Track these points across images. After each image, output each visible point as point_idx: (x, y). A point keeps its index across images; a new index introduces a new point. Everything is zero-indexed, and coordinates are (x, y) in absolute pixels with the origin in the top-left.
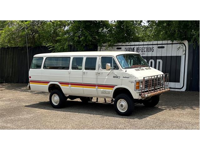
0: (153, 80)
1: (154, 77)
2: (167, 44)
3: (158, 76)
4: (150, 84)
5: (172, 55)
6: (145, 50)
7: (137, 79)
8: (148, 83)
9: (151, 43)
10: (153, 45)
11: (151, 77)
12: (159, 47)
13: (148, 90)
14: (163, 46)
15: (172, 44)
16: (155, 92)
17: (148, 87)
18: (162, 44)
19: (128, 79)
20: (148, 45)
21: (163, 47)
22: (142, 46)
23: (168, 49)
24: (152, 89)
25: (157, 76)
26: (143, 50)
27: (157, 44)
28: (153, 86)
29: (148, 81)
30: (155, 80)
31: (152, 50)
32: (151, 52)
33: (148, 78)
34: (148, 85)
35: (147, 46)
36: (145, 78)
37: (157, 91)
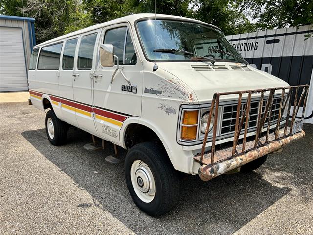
0: (255, 105)
1: (259, 94)
2: (286, 34)
3: (277, 92)
4: (244, 120)
5: (294, 55)
6: (242, 47)
7: (189, 101)
8: (235, 115)
9: (254, 35)
10: (257, 37)
11: (251, 92)
12: (268, 42)
13: (232, 139)
14: (277, 38)
15: (297, 33)
16: (261, 149)
17: (233, 129)
18: (275, 35)
19: (158, 97)
20: (248, 38)
21: (278, 41)
22: (237, 42)
23: (286, 43)
24: (249, 135)
25: (273, 90)
26: (238, 47)
27: (266, 36)
28: (252, 124)
29: (235, 108)
30: (264, 103)
31: (254, 47)
32: (253, 51)
33: (237, 96)
34: (234, 122)
35: (245, 41)
36: (221, 98)
37: (267, 143)
